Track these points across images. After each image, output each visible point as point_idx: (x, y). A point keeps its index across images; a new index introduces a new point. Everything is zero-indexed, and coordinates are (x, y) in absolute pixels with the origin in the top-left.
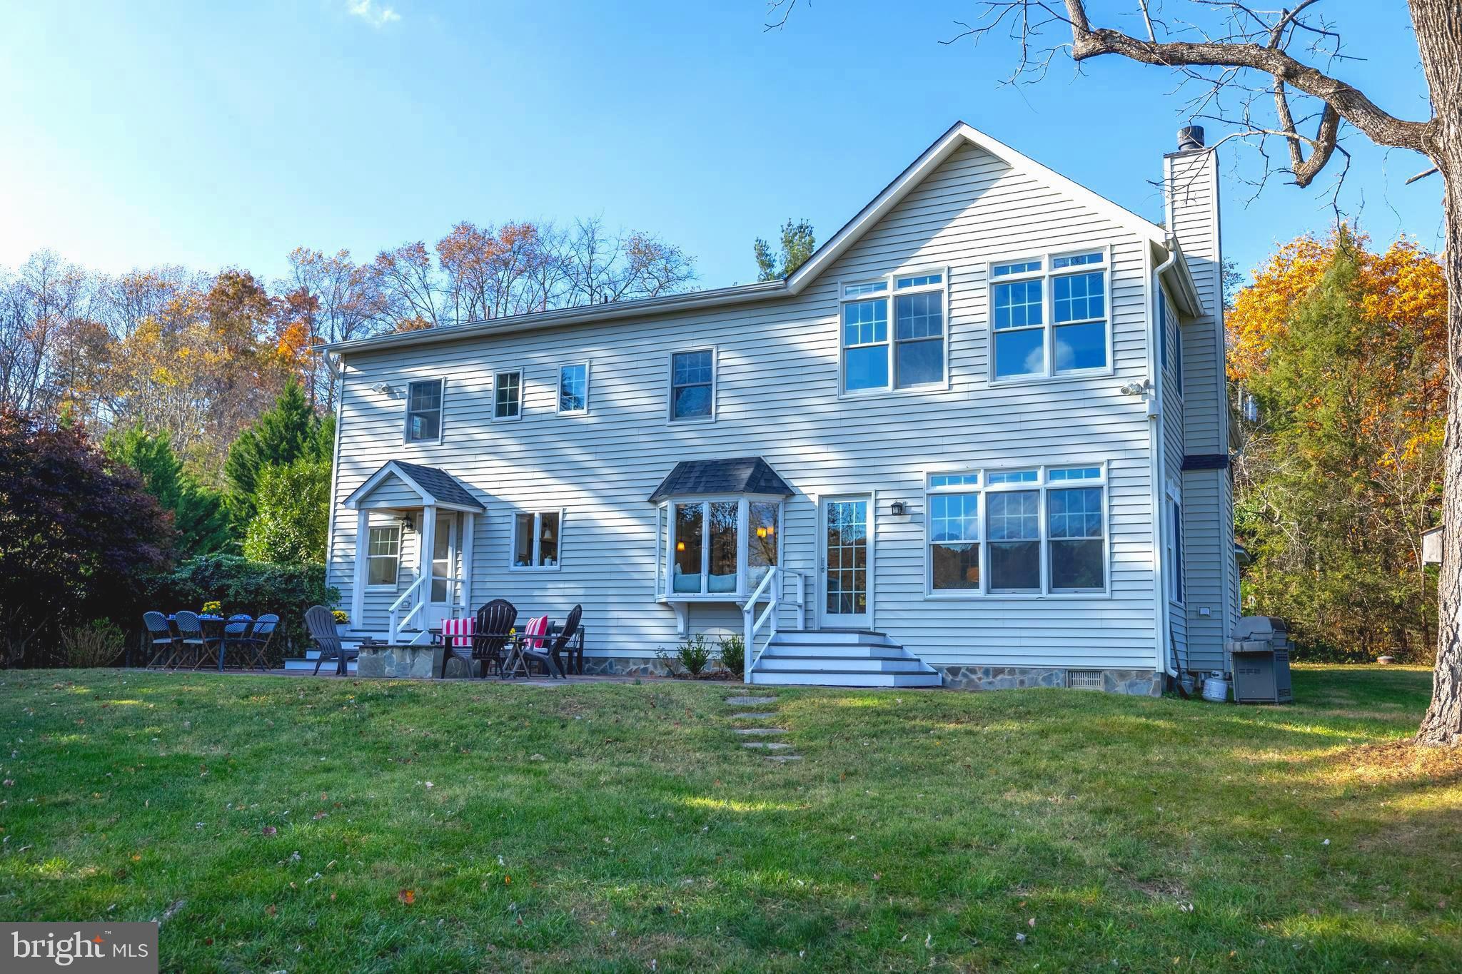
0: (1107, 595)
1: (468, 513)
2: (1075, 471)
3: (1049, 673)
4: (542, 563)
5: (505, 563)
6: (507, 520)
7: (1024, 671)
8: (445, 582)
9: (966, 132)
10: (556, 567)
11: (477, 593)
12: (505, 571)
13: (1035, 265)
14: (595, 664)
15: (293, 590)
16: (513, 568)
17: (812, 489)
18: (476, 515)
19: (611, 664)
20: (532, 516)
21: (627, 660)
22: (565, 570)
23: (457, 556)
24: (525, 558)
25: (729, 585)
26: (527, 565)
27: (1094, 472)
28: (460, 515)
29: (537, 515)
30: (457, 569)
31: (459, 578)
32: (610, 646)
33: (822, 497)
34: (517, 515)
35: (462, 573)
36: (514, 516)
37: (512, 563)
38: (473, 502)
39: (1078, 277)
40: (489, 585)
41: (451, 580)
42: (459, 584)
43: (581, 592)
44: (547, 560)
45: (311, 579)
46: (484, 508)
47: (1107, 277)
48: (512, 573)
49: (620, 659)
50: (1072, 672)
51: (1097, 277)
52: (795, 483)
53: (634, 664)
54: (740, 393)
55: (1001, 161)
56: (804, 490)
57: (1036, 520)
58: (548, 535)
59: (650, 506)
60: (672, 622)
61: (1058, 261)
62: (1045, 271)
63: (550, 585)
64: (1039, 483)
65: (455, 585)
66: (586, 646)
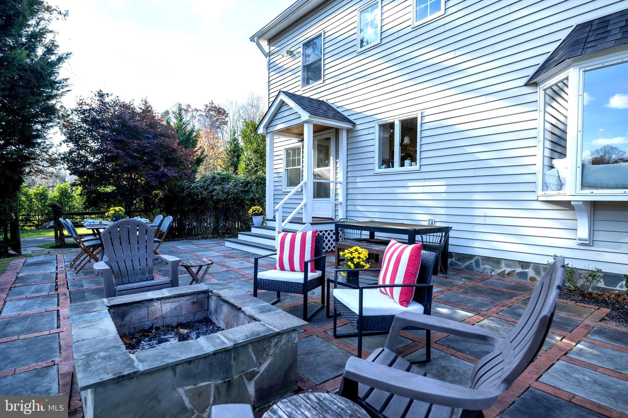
1: (342, 129)
4: (402, 165)
5: (370, 167)
6: (371, 131)
8: (329, 184)
10: (415, 167)
11: (350, 191)
12: (371, 173)
14: (459, 260)
15: (248, 191)
16: (378, 170)
18: (349, 131)
19: (477, 262)
20: (393, 124)
21: (498, 261)
22: (424, 169)
23: (336, 163)
24: (387, 162)
26: (389, 167)
28: (337, 131)
29: (397, 123)
30: (336, 174)
31: (338, 180)
32: (476, 244)
34: (380, 126)
35: (341, 177)
36: (377, 127)
37: (377, 166)
38: (345, 119)
40: (359, 185)
41: (333, 182)
42: (339, 185)
43: (443, 189)
44: (407, 162)
45: (258, 184)
46: (354, 125)
48: (377, 175)
49: (488, 259)
53: (508, 266)
58: (407, 140)
60: (570, 224)
63: (410, 184)
65: (336, 186)
66: (451, 241)
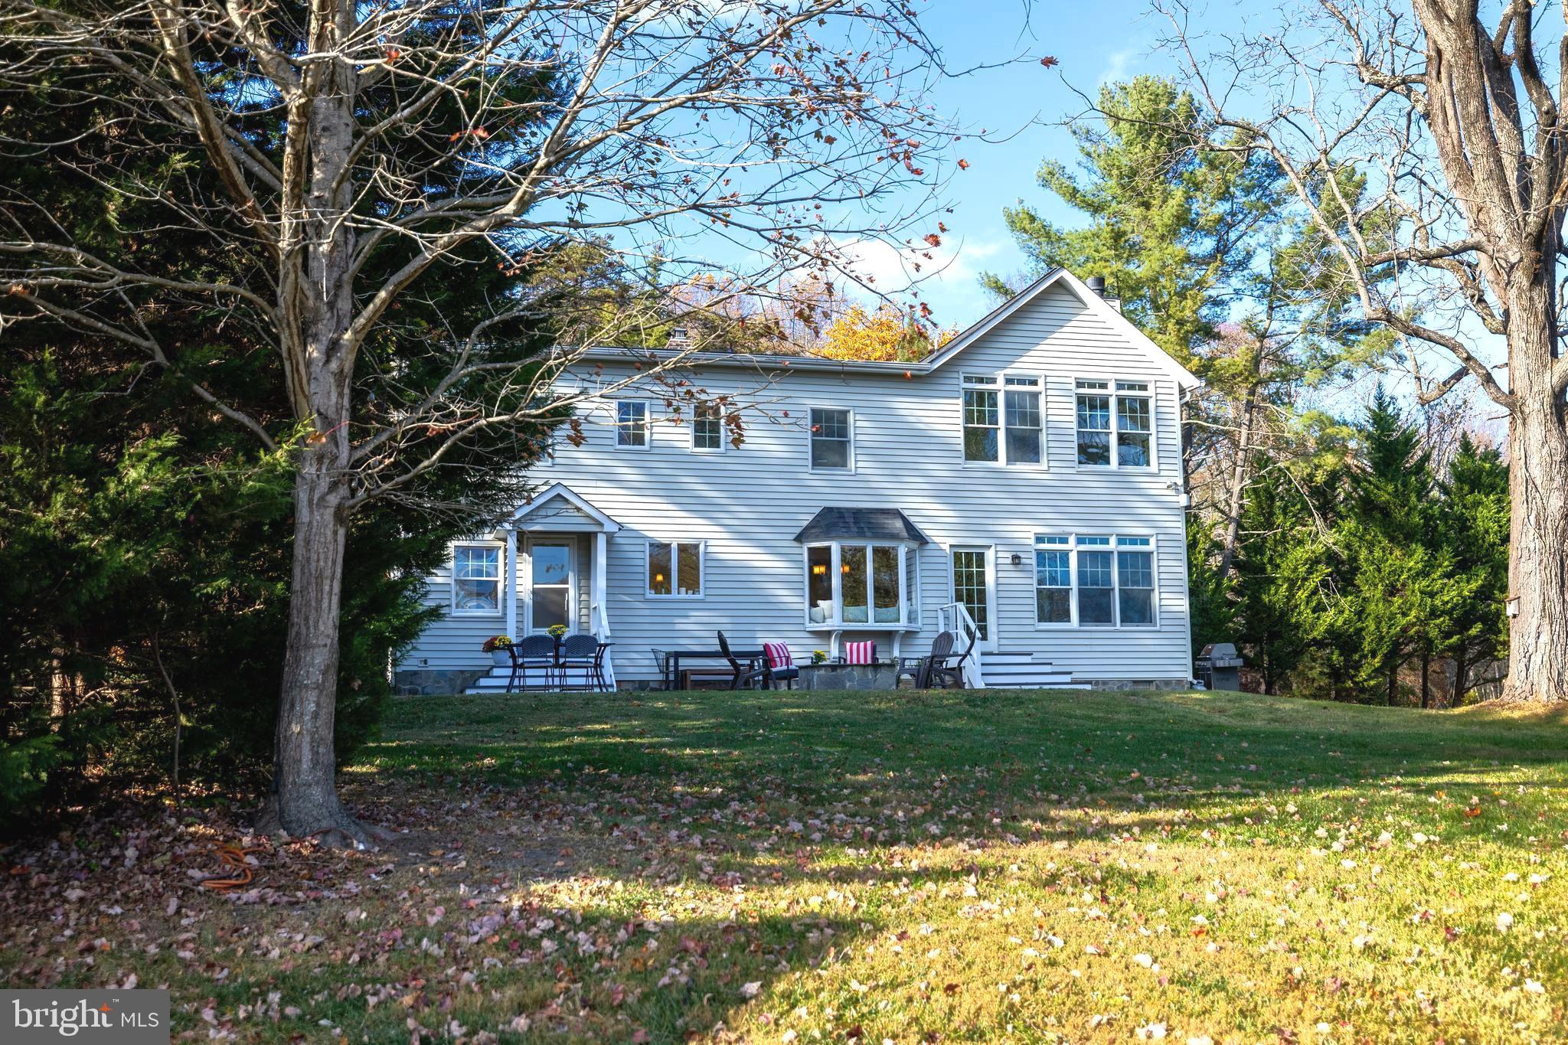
0: (1158, 628)
1: (602, 540)
2: (1133, 540)
3: (1122, 683)
4: (682, 592)
5: (639, 591)
6: (640, 548)
7: (1105, 683)
8: (567, 607)
9: (1065, 274)
10: (698, 596)
12: (641, 598)
13: (1103, 386)
16: (649, 596)
17: (943, 538)
20: (669, 546)
22: (709, 599)
23: (579, 581)
24: (661, 586)
25: (894, 616)
26: (663, 593)
27: (1146, 542)
29: (674, 546)
30: (580, 595)
31: (584, 603)
33: (951, 546)
34: (651, 545)
36: (648, 545)
37: (648, 591)
39: (1133, 399)
43: (727, 620)
47: (1152, 404)
48: (648, 600)
50: (1136, 682)
51: (1144, 403)
52: (928, 533)
54: (873, 453)
55: (1080, 300)
56: (936, 540)
57: (1108, 574)
59: (795, 544)
61: (1120, 386)
62: (1112, 389)
63: (692, 613)
64: (1112, 545)
65: (580, 611)
